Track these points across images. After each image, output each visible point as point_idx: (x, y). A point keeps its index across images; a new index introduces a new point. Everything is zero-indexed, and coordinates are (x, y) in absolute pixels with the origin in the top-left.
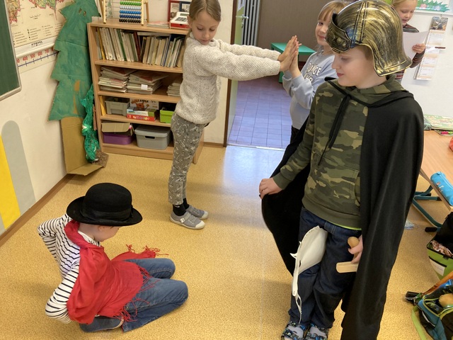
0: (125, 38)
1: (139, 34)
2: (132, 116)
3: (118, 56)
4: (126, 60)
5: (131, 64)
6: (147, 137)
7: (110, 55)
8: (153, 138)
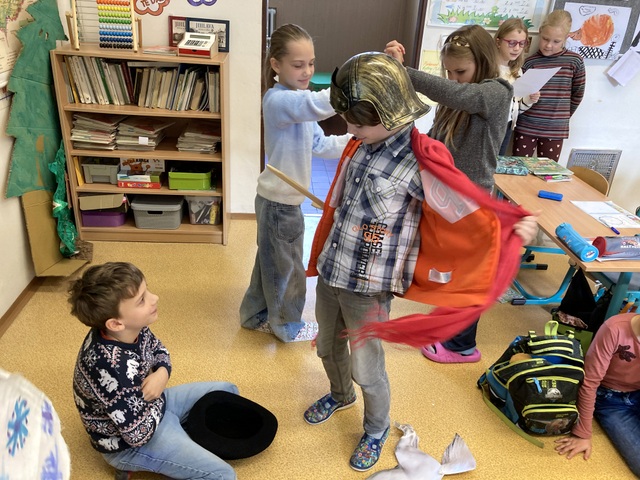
0: (109, 71)
1: (130, 64)
2: (126, 183)
3: (100, 97)
4: (111, 102)
5: (119, 107)
6: (150, 212)
7: (87, 95)
8: (160, 213)
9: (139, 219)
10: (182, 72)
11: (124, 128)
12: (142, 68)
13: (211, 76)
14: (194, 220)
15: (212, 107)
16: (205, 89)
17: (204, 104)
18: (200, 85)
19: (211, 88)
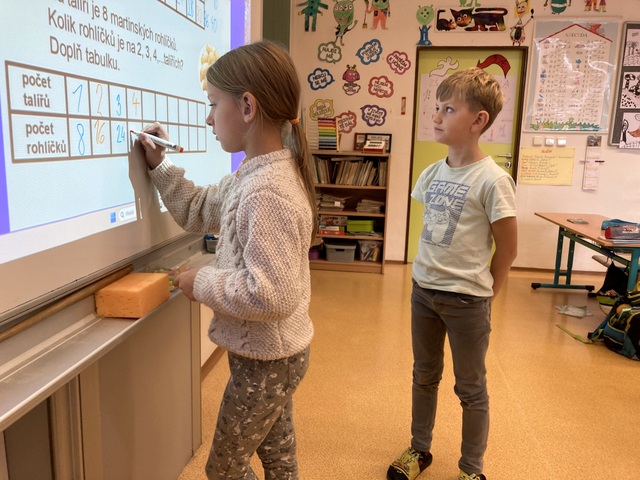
0: (321, 163)
1: (333, 159)
2: (323, 231)
4: (320, 181)
5: (324, 183)
6: (337, 250)
8: (343, 250)
9: (330, 255)
10: (365, 162)
11: (326, 198)
12: (340, 162)
13: (382, 164)
14: (363, 258)
15: (380, 183)
16: (377, 172)
17: (375, 182)
18: (374, 170)
19: (381, 171)
